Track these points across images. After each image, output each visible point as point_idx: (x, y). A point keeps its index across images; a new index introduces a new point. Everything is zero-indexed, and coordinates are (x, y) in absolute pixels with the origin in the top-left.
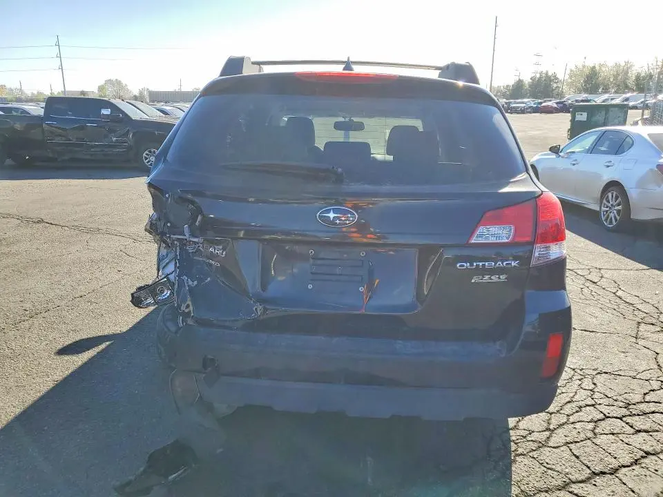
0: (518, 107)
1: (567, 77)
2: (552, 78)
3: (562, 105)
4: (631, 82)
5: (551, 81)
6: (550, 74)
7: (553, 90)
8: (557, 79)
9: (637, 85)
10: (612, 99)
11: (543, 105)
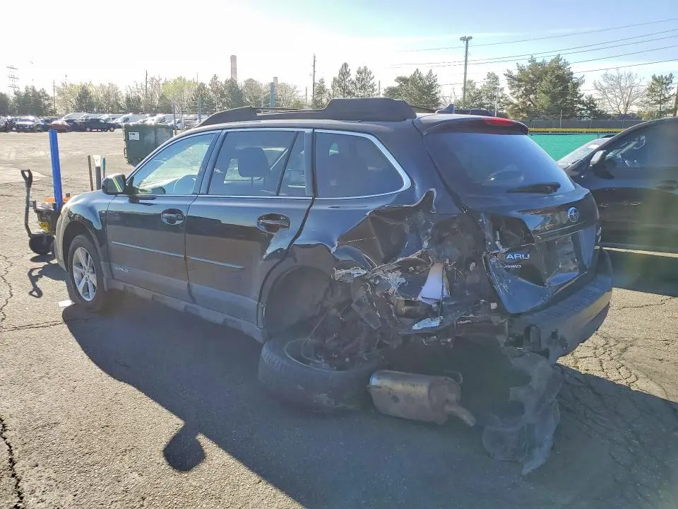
0: (26, 126)
1: (56, 94)
2: (41, 94)
3: (71, 124)
4: (122, 102)
5: (40, 97)
6: (38, 90)
7: (45, 107)
8: (46, 95)
9: (129, 106)
10: (113, 119)
11: (53, 123)
